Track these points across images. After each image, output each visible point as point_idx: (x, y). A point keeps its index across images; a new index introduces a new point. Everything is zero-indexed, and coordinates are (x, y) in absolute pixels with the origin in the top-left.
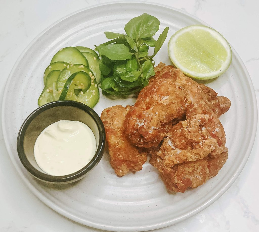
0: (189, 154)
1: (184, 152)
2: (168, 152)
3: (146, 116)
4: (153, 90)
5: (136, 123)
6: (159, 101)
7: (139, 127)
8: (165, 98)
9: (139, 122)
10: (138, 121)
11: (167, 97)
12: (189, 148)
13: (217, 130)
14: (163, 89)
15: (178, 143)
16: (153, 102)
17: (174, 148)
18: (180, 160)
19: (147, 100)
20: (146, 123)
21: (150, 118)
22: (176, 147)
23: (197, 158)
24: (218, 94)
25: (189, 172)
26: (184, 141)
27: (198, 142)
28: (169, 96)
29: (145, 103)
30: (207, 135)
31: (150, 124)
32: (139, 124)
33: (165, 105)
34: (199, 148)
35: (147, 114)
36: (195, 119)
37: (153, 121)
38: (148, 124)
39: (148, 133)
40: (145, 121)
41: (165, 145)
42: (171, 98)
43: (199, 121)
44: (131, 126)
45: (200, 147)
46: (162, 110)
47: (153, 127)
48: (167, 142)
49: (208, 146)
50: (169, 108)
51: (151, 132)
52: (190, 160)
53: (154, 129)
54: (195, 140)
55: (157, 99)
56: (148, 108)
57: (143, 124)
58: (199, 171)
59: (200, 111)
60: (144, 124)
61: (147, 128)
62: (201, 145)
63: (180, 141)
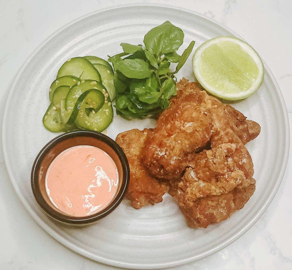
0: (213, 187)
1: (208, 185)
2: (190, 184)
3: (168, 145)
4: (176, 115)
5: (157, 152)
6: (182, 128)
7: (159, 156)
8: (188, 125)
9: (160, 151)
10: (159, 149)
11: (190, 124)
12: (213, 181)
13: (244, 160)
14: (186, 114)
15: (202, 175)
16: (176, 128)
17: (197, 180)
18: (203, 193)
19: (169, 126)
20: (167, 153)
21: (172, 147)
22: (199, 179)
23: (222, 191)
24: (247, 117)
25: (212, 206)
26: (208, 173)
27: (223, 175)
28: (193, 123)
29: (166, 129)
30: (234, 167)
31: (172, 154)
32: (159, 153)
33: (188, 133)
34: (224, 181)
35: (169, 142)
36: (221, 149)
37: (175, 151)
38: (170, 154)
39: (169, 164)
40: (166, 151)
41: (187, 177)
42: (196, 125)
43: (226, 151)
44: (151, 155)
45: (226, 180)
46: (185, 138)
47: (175, 158)
48: (189, 173)
49: (234, 179)
50: (193, 137)
51: (172, 162)
52: (214, 194)
53: (176, 159)
54: (221, 172)
55: (179, 126)
56: (169, 135)
57: (163, 153)
58: (223, 205)
59: (227, 140)
60: (165, 154)
61: (169, 158)
62: (227, 177)
63: (204, 172)
